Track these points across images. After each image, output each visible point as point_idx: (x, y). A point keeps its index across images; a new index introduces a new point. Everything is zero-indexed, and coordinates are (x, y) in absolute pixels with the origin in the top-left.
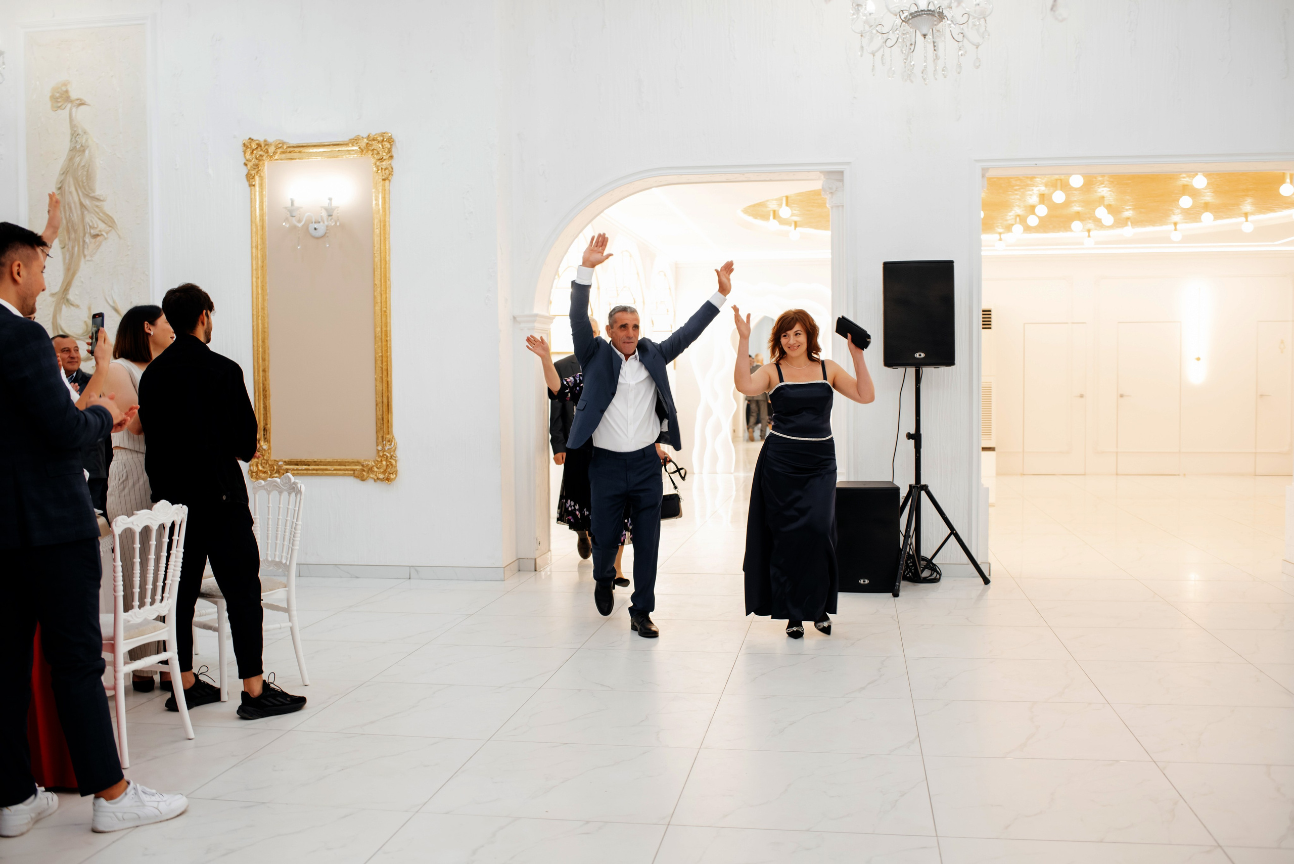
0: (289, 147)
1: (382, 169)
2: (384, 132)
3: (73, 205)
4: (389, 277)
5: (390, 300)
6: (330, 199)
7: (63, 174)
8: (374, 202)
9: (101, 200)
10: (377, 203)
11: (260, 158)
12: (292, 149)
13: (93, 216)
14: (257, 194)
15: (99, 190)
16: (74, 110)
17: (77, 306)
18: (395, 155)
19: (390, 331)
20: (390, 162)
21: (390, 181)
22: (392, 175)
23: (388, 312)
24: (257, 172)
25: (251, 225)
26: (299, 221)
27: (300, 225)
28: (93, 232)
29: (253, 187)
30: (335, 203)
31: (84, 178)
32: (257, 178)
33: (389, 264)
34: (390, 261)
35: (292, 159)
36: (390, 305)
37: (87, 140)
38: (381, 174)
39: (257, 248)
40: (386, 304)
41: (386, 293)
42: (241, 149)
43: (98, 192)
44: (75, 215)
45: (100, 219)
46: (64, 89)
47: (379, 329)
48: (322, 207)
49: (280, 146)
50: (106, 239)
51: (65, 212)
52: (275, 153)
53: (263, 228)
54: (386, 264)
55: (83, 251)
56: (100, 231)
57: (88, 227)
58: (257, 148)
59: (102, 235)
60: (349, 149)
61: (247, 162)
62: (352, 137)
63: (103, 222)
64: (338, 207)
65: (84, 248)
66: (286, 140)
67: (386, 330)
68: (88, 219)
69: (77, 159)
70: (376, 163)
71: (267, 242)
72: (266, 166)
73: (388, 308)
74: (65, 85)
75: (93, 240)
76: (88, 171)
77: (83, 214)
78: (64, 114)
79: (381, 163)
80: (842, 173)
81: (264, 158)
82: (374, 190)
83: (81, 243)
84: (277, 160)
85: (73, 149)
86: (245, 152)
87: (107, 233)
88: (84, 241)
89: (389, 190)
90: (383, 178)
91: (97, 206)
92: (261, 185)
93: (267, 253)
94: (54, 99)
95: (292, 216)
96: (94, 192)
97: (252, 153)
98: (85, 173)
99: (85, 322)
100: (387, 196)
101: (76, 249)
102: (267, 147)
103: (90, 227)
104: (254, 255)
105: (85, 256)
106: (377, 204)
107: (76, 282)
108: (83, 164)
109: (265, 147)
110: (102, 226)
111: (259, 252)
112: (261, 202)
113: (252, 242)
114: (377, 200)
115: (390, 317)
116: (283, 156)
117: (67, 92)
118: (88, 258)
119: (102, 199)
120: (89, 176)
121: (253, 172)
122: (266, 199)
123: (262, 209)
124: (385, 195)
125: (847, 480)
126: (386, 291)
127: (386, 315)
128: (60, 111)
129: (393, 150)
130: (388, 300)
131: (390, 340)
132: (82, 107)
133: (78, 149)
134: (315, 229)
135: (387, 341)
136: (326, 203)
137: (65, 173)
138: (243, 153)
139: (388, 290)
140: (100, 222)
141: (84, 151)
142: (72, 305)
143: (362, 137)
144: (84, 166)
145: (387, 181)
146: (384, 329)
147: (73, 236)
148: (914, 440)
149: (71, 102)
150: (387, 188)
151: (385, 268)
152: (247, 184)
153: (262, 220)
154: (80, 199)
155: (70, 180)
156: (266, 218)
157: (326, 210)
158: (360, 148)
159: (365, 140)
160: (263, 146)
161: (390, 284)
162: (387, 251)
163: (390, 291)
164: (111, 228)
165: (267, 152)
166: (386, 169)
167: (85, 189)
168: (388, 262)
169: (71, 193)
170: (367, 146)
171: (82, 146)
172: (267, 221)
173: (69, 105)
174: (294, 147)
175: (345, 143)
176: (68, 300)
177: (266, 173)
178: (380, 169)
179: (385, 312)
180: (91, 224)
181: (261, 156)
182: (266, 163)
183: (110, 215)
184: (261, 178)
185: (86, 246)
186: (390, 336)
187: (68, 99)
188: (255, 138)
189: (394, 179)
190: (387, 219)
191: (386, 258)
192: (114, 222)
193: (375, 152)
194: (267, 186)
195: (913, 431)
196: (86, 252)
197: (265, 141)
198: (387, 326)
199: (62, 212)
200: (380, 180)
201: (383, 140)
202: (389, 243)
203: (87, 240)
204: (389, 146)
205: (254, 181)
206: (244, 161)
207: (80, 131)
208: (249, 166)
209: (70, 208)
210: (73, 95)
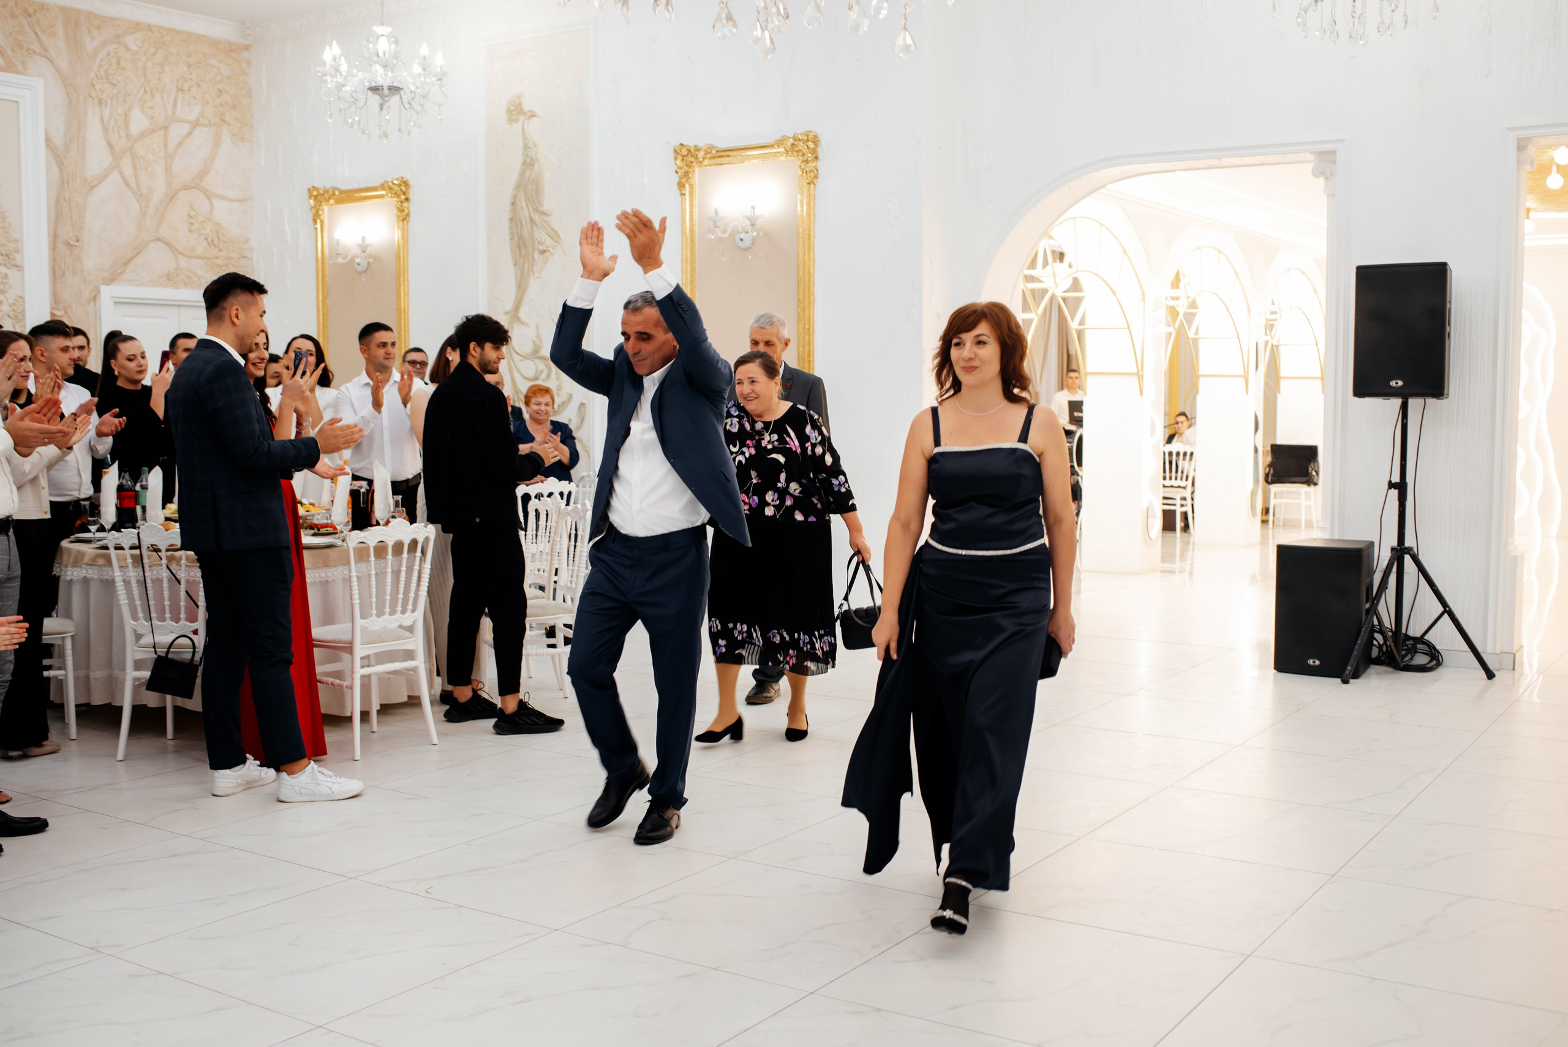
0: (717, 152)
1: (806, 172)
2: (809, 130)
3: (524, 221)
4: (814, 291)
5: (813, 317)
6: (753, 208)
7: (516, 188)
8: (799, 209)
9: (548, 215)
10: (801, 209)
11: (691, 165)
12: (720, 154)
13: (541, 231)
14: (688, 203)
15: (548, 203)
16: (526, 122)
17: (526, 325)
18: (820, 156)
19: (813, 351)
20: (814, 164)
21: (815, 185)
22: (817, 178)
23: (811, 330)
24: (687, 180)
25: (682, 237)
26: (724, 232)
27: (726, 236)
28: (541, 248)
29: (684, 196)
30: (758, 212)
31: (534, 192)
32: (687, 185)
33: (814, 277)
34: (814, 274)
35: (721, 164)
36: (813, 323)
37: (536, 153)
38: (805, 177)
39: (686, 261)
40: (810, 321)
41: (809, 309)
42: (672, 155)
43: (546, 206)
44: (526, 231)
45: (547, 234)
46: (517, 101)
47: (801, 349)
48: (744, 216)
49: (709, 151)
50: (552, 255)
51: (517, 229)
52: (704, 158)
53: (692, 239)
54: (810, 277)
55: (533, 269)
56: (547, 247)
57: (537, 242)
58: (688, 154)
59: (549, 250)
60: (775, 150)
61: (678, 170)
62: (779, 137)
63: (550, 237)
64: (761, 216)
65: (533, 264)
66: (716, 144)
67: (809, 350)
68: (536, 235)
69: (528, 173)
70: (800, 166)
71: (697, 255)
72: (696, 174)
73: (811, 325)
74: (518, 97)
75: (541, 256)
76: (537, 185)
77: (532, 229)
78: (517, 126)
79: (807, 165)
80: (1334, 152)
81: (694, 164)
82: (799, 196)
83: (531, 260)
84: (706, 165)
85: (524, 163)
86: (676, 159)
87: (553, 249)
88: (533, 258)
89: (814, 195)
90: (808, 182)
91: (545, 221)
92: (691, 193)
93: (697, 267)
94: (509, 112)
95: (716, 227)
96: (542, 206)
97: (683, 160)
98: (534, 187)
99: (534, 341)
100: (812, 201)
101: (526, 266)
102: (697, 153)
103: (539, 243)
104: (684, 269)
105: (534, 273)
106: (802, 211)
107: (526, 301)
108: (532, 178)
109: (695, 152)
110: (549, 241)
111: (688, 265)
112: (691, 212)
113: (682, 255)
114: (802, 207)
115: (813, 336)
116: (713, 161)
117: (520, 104)
118: (536, 275)
119: (549, 213)
120: (538, 190)
121: (683, 180)
122: (697, 208)
123: (691, 219)
124: (810, 200)
125: (1330, 538)
126: (809, 307)
127: (809, 334)
128: (514, 125)
129: (819, 149)
130: (811, 316)
131: (813, 361)
132: (533, 119)
133: (529, 163)
134: (741, 240)
135: (809, 361)
136: (749, 212)
137: (518, 187)
138: (674, 160)
139: (811, 306)
140: (547, 238)
141: (533, 165)
142: (523, 323)
143: (789, 138)
144: (533, 180)
145: (812, 185)
146: (807, 348)
147: (523, 252)
148: (1397, 491)
149: (524, 114)
150: (812, 193)
151: (809, 281)
152: (678, 193)
153: (692, 231)
154: (530, 215)
155: (522, 195)
156: (696, 229)
157: (748, 218)
158: (785, 150)
159: (791, 140)
160: (693, 151)
161: (814, 299)
162: (811, 263)
163: (814, 307)
164: (556, 243)
165: (697, 158)
166: (812, 171)
167: (534, 203)
168: (812, 275)
169: (522, 208)
170: (792, 146)
171: (532, 159)
172: (697, 232)
173: (522, 118)
174: (722, 151)
175: (771, 144)
176: (519, 319)
177: (697, 181)
178: (805, 171)
179: (809, 329)
180: (539, 240)
181: (692, 162)
182: (697, 170)
183: (556, 229)
184: (691, 186)
185: (535, 263)
186: (813, 356)
187: (521, 112)
188: (685, 143)
189: (820, 182)
190: (812, 228)
191: (809, 270)
192: (560, 237)
193: (801, 153)
194: (697, 195)
195: (1396, 479)
196: (535, 269)
197: (695, 146)
198: (809, 345)
199: (515, 229)
200: (805, 184)
201: (808, 140)
202: (814, 254)
203: (536, 257)
204: (814, 146)
205: (685, 190)
206: (675, 168)
207: (531, 145)
208: (680, 174)
209: (521, 224)
210: (526, 107)
